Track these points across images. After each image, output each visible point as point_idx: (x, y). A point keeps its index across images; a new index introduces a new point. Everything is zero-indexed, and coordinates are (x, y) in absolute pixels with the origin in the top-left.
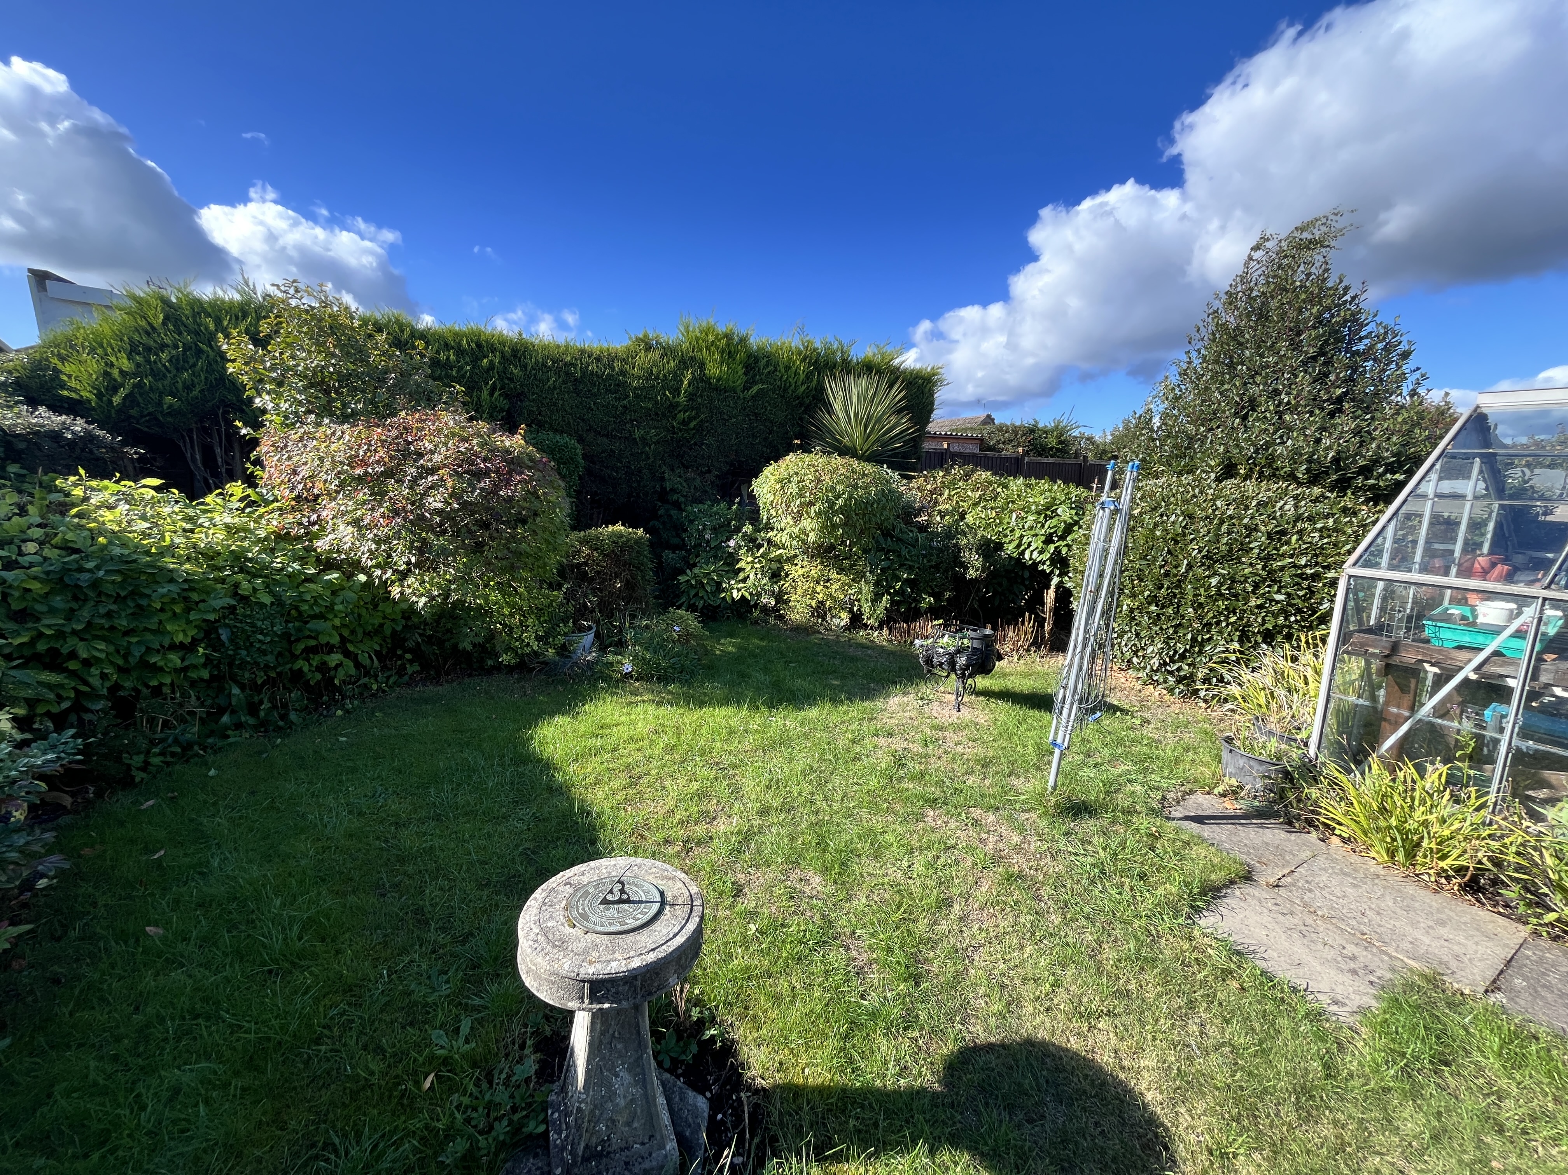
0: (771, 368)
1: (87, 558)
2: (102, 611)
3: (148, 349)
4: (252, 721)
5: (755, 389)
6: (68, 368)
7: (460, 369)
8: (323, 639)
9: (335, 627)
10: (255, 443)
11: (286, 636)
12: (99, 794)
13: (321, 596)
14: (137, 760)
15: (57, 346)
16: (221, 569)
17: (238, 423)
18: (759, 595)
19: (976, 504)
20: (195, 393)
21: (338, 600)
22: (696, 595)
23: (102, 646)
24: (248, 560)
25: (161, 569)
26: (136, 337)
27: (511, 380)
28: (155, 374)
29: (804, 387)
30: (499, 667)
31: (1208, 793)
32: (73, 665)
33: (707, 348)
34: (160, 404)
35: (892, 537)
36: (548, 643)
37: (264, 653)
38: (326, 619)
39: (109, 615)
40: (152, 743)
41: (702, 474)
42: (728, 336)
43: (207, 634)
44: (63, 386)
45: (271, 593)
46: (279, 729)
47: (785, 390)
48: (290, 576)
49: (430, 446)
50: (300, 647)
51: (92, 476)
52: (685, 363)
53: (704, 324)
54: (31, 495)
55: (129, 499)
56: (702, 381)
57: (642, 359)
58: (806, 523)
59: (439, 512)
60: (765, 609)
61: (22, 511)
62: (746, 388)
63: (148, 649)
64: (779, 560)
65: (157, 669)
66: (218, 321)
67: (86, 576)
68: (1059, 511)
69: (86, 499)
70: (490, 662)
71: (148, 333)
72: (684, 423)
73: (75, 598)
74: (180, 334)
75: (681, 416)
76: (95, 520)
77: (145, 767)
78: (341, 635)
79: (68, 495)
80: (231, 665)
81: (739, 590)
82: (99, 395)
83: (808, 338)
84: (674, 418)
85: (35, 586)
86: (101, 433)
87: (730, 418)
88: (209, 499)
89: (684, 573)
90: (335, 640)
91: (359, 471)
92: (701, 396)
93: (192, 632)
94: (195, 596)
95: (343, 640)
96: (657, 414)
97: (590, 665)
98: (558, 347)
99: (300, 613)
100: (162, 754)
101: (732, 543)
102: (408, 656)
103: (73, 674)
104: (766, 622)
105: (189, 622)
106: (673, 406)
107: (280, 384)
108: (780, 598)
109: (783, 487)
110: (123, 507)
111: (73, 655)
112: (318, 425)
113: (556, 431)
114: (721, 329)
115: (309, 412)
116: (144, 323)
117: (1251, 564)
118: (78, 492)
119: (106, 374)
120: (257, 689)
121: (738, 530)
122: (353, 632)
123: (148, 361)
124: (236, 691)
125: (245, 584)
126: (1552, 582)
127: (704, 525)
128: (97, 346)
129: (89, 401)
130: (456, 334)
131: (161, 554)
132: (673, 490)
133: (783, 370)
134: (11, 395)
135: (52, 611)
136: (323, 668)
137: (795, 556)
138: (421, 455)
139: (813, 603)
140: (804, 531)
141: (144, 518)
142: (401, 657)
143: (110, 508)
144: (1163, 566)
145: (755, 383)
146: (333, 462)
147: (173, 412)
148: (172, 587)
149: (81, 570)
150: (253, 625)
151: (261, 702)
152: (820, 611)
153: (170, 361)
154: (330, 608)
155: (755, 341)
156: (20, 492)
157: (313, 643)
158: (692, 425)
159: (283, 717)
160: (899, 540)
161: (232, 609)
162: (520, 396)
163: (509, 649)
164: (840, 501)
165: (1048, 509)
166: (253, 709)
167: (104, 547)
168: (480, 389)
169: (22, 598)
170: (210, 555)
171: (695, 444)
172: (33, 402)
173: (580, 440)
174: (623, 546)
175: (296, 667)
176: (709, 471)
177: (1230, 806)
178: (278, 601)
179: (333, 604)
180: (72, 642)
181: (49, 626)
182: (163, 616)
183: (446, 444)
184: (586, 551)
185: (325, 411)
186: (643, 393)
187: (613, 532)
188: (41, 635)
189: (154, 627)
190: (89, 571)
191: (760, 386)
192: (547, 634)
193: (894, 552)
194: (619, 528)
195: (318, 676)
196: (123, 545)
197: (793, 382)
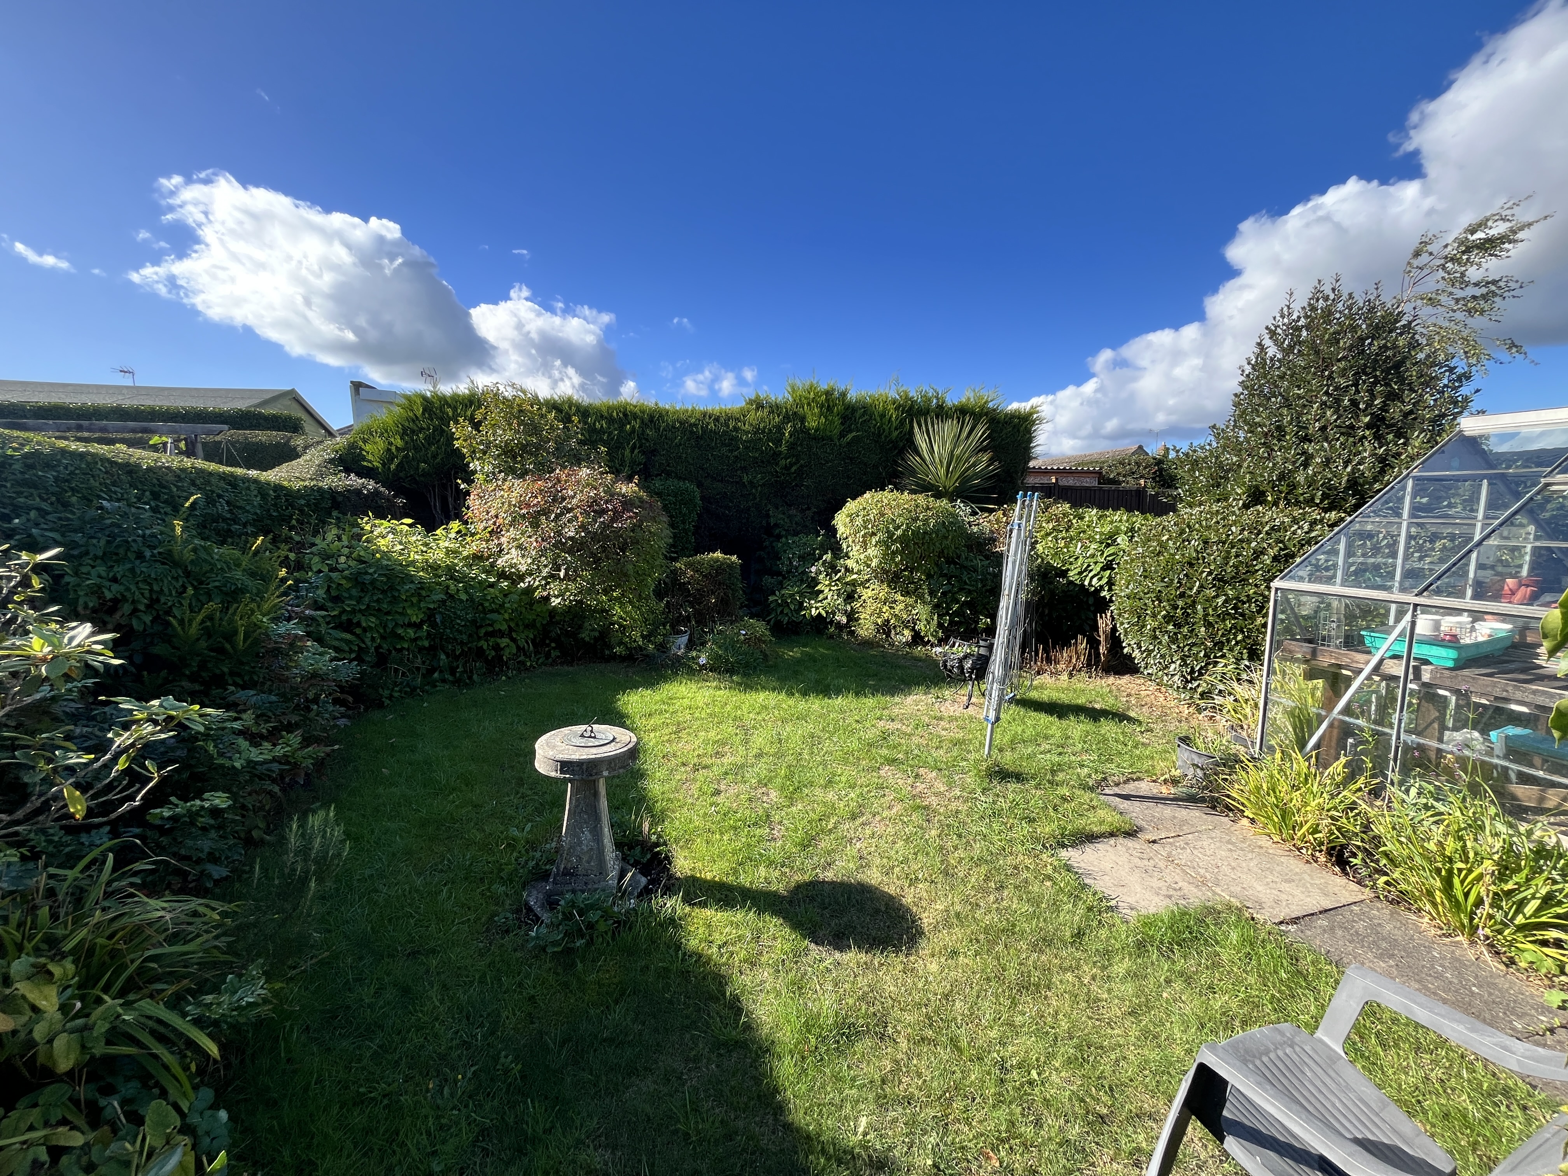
0: (866, 417)
1: (370, 566)
2: (375, 598)
3: (413, 431)
4: (451, 678)
5: (850, 436)
6: (368, 447)
7: (610, 434)
8: (497, 626)
9: (505, 620)
10: (468, 493)
11: (474, 622)
12: (366, 710)
13: (497, 597)
14: (386, 693)
15: (363, 433)
16: (440, 577)
17: (459, 481)
18: (834, 614)
19: (1048, 534)
20: (438, 460)
21: (507, 600)
22: (782, 612)
23: (373, 619)
24: (456, 571)
25: (407, 575)
26: (406, 424)
27: (647, 440)
28: (416, 449)
29: (897, 433)
30: (614, 657)
31: (1154, 781)
32: (358, 631)
33: (809, 404)
34: (417, 468)
35: (955, 563)
36: (649, 641)
37: (460, 632)
38: (500, 613)
39: (378, 601)
40: (395, 684)
41: (803, 511)
42: (828, 393)
43: (429, 617)
44: (364, 459)
45: (467, 593)
46: (467, 684)
47: (879, 435)
48: (480, 582)
49: (571, 493)
50: (482, 632)
51: (377, 516)
52: (788, 418)
53: (808, 383)
54: (344, 530)
55: (393, 531)
56: (802, 434)
57: (752, 417)
58: (872, 551)
59: (571, 538)
60: (839, 626)
61: (340, 539)
62: (842, 435)
63: (396, 624)
64: (854, 583)
65: (401, 638)
66: (455, 409)
67: (368, 577)
68: (1119, 540)
69: (372, 532)
70: (607, 652)
71: (413, 421)
72: (787, 468)
73: (362, 590)
74: (432, 420)
75: (783, 462)
76: (375, 544)
77: (391, 697)
78: (509, 626)
79: (362, 529)
80: (441, 639)
81: (817, 608)
82: (384, 465)
83: (904, 388)
84: (777, 464)
85: (343, 582)
86: (382, 489)
87: (827, 462)
88: (438, 532)
89: (774, 594)
90: (504, 627)
91: (524, 511)
92: (801, 445)
93: (421, 616)
94: (424, 593)
95: (511, 629)
96: (762, 462)
97: (678, 658)
98: (687, 411)
99: (484, 608)
100: (400, 691)
101: (813, 569)
102: (553, 645)
103: (357, 636)
104: (840, 636)
105: (420, 609)
106: (776, 455)
107: (485, 453)
108: (852, 616)
109: (851, 521)
110: (391, 536)
111: (358, 624)
112: (505, 480)
113: (680, 478)
114: (824, 386)
115: (500, 472)
116: (411, 414)
117: (1256, 585)
118: (368, 527)
119: (389, 450)
120: (457, 658)
121: (820, 558)
122: (517, 625)
123: (412, 440)
124: (443, 657)
125: (452, 587)
126: (1426, 589)
127: (794, 554)
128: (384, 432)
129: (378, 468)
130: (609, 408)
131: (408, 566)
132: (776, 525)
133: (878, 419)
134: (336, 466)
135: (351, 598)
136: (497, 648)
137: (868, 581)
138: (564, 499)
139: (879, 621)
140: (868, 558)
141: (401, 543)
142: (548, 645)
143: (383, 537)
144: (1179, 588)
145: (851, 431)
146: (510, 505)
147: (425, 474)
148: (412, 586)
149: (366, 573)
150: (455, 613)
151: (458, 667)
152: (885, 628)
153: (425, 439)
154: (502, 606)
155: (853, 395)
156: (339, 528)
157: (490, 629)
158: (793, 469)
159: (470, 678)
160: (963, 567)
161: (443, 602)
162: (654, 452)
163: (621, 643)
164: (899, 532)
165: (1110, 537)
166: (453, 671)
167: (379, 559)
168: (624, 448)
169: (337, 588)
170: (434, 568)
171: (796, 485)
172: (348, 471)
173: (700, 485)
174: (720, 568)
175: (480, 644)
176: (809, 509)
177: (1165, 790)
178: (471, 599)
179: (504, 603)
180: (359, 616)
181: (349, 606)
182: (406, 604)
183: (582, 492)
184: (690, 573)
185: (510, 471)
186: (752, 444)
187: (712, 559)
188: (344, 611)
189: (400, 610)
190: (371, 574)
191: (854, 434)
192: (650, 634)
193: (956, 577)
194: (718, 554)
195: (493, 653)
196: (389, 560)
197: (887, 428)
